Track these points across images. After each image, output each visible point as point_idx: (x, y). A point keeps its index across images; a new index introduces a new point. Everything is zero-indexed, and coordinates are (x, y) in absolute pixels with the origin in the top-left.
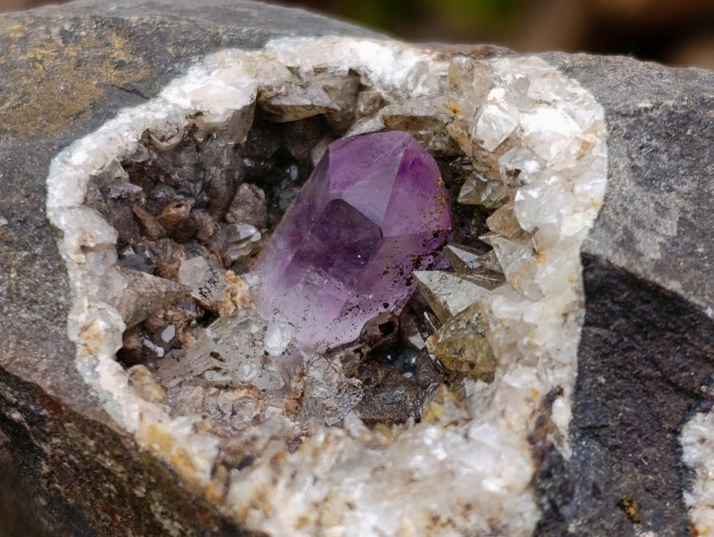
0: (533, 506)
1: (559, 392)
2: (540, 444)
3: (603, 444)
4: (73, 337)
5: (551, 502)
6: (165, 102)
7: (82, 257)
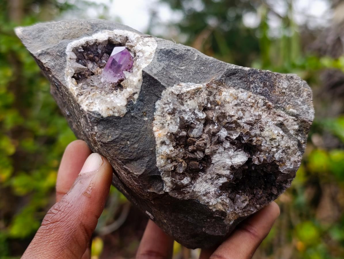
0: (126, 109)
1: (137, 93)
2: (129, 100)
3: (143, 103)
4: (65, 72)
5: (129, 109)
6: (93, 37)
7: (70, 60)
